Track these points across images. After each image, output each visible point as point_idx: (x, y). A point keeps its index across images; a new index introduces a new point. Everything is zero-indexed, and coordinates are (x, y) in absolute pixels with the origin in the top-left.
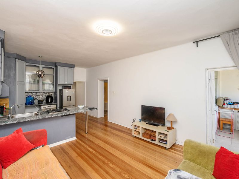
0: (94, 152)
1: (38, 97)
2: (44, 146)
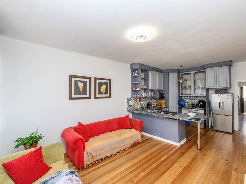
0: (161, 160)
1: (194, 100)
2: (137, 130)
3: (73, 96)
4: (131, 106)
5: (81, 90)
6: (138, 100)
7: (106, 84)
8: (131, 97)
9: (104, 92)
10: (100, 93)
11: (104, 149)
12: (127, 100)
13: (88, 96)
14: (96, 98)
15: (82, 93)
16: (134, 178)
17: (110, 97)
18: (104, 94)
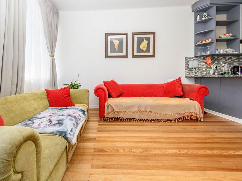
0: (234, 153)
2: (193, 100)
3: (109, 54)
4: (191, 69)
5: (117, 48)
6: (209, 61)
7: (148, 39)
8: (193, 56)
9: (145, 49)
10: (139, 50)
11: (129, 108)
12: (185, 61)
13: (124, 54)
14: (134, 56)
15: (118, 51)
16: (154, 149)
17: (153, 56)
18: (145, 52)
